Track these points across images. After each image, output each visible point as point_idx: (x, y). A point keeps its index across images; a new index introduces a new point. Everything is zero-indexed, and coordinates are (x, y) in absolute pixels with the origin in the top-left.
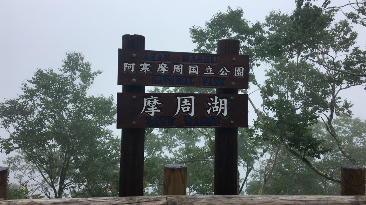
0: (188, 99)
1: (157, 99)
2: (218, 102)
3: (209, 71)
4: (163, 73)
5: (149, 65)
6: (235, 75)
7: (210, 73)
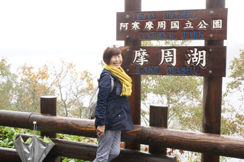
0: (170, 51)
1: (145, 51)
2: (197, 54)
3: (189, 25)
4: (150, 29)
5: (139, 23)
6: (214, 27)
7: (190, 27)
